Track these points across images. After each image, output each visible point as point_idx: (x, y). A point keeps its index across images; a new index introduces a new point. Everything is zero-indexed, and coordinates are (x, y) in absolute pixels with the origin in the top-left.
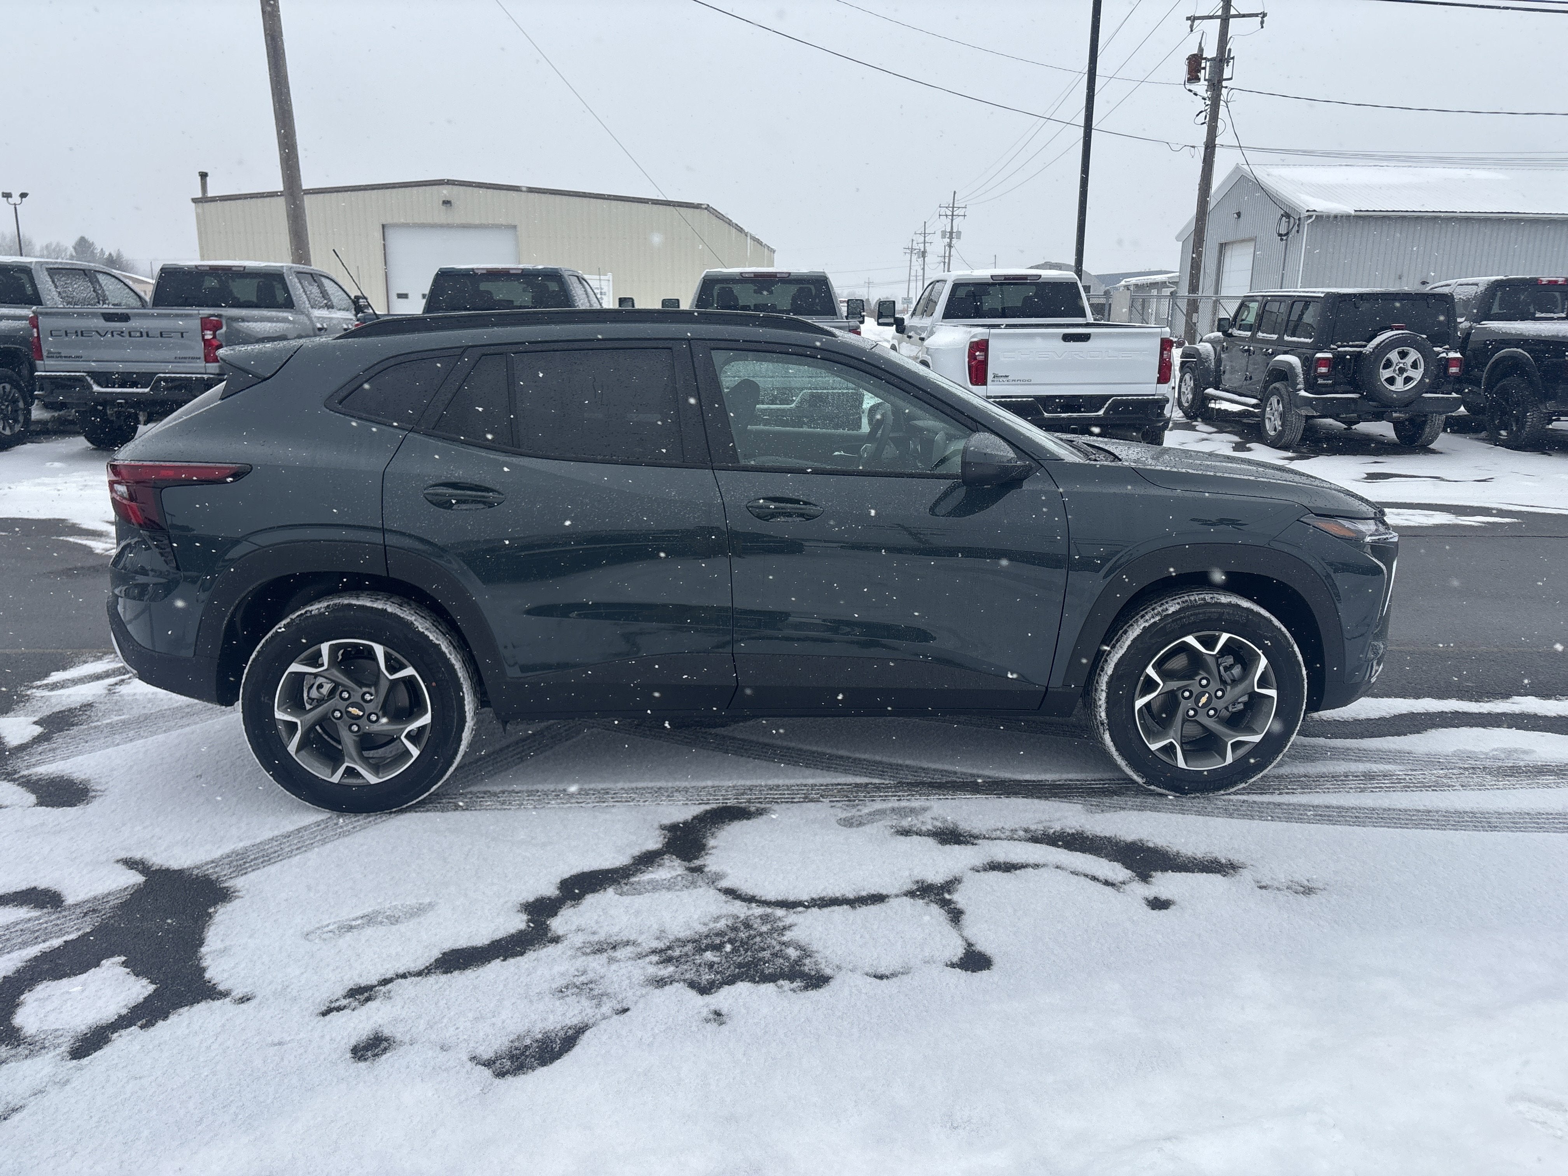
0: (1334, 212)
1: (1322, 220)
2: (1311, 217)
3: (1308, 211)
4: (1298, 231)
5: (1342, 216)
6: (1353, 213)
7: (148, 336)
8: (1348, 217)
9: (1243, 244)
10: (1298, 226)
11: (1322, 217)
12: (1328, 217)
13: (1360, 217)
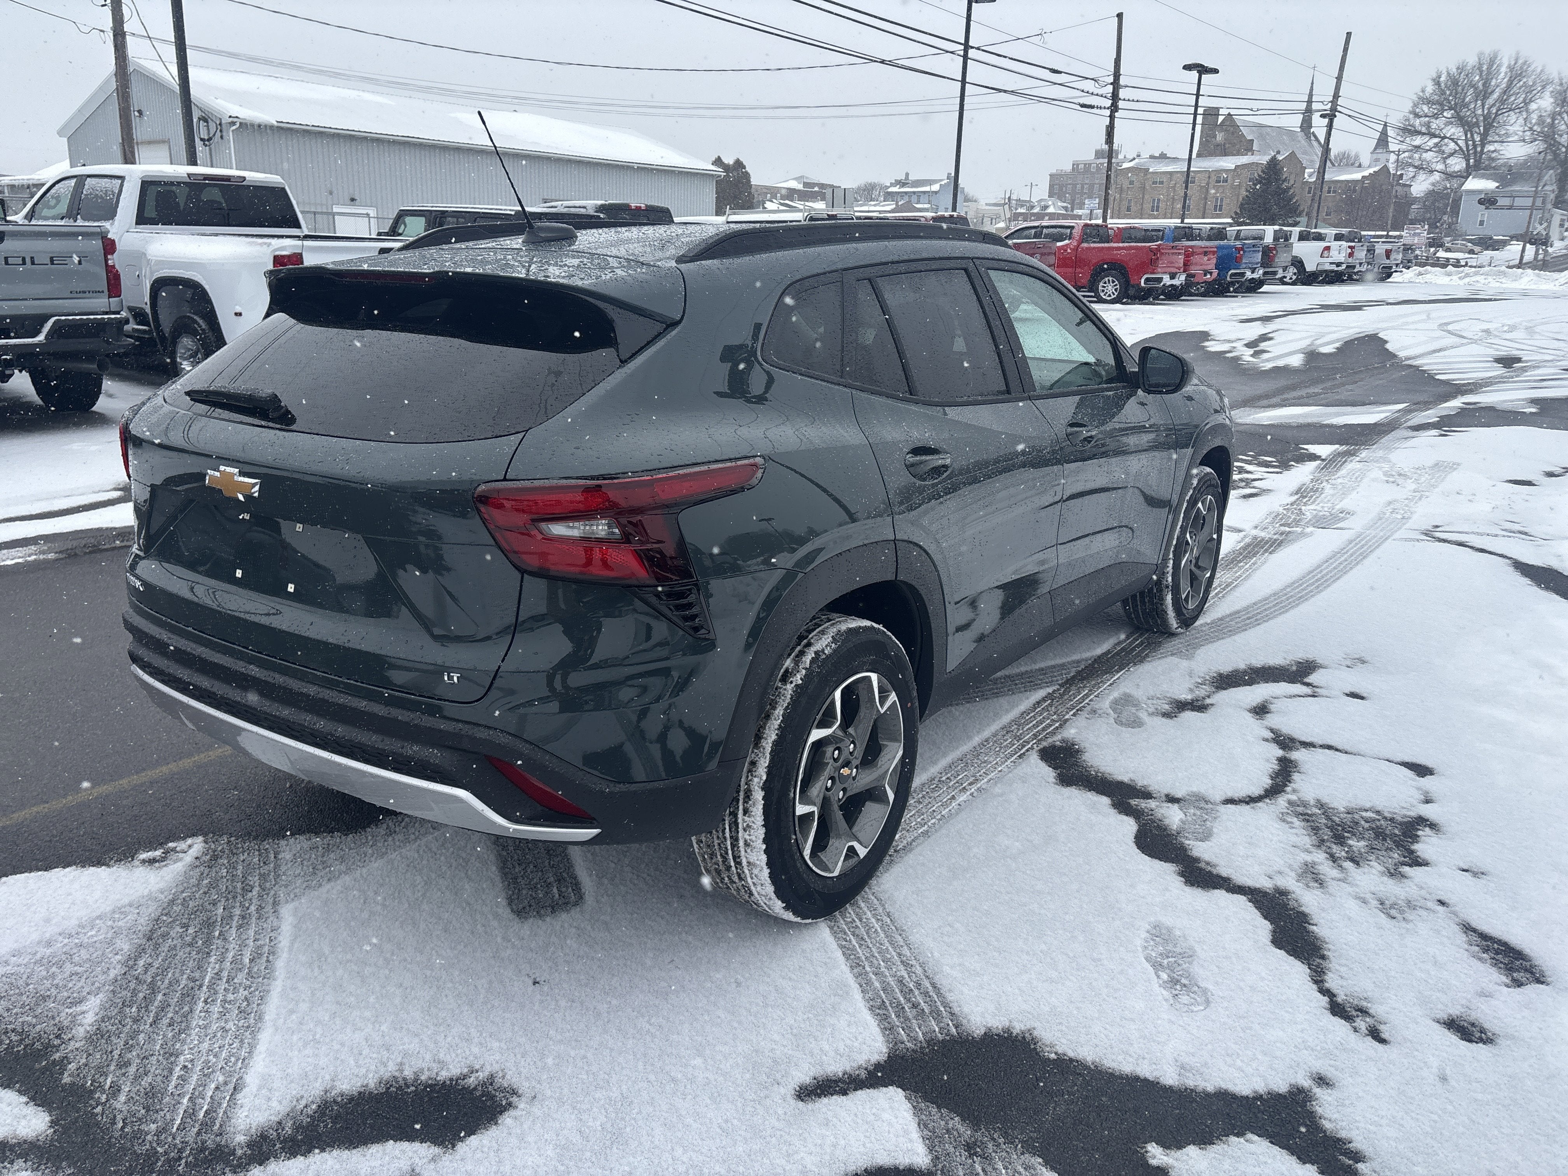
0: (257, 121)
1: (246, 127)
2: (233, 123)
3: (230, 117)
4: (222, 137)
5: (266, 126)
6: (276, 124)
7: (33, 263)
8: (272, 127)
9: (152, 146)
10: (221, 131)
11: (246, 124)
12: (252, 125)
13: (282, 128)
